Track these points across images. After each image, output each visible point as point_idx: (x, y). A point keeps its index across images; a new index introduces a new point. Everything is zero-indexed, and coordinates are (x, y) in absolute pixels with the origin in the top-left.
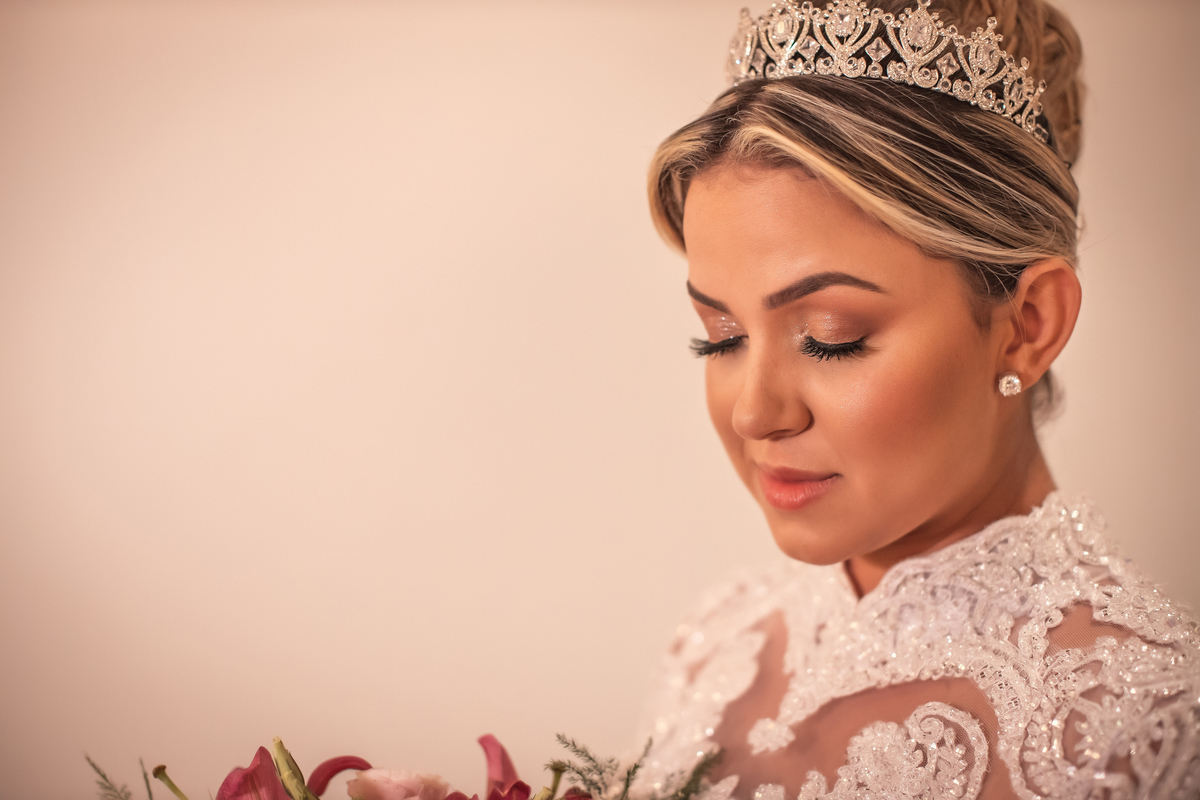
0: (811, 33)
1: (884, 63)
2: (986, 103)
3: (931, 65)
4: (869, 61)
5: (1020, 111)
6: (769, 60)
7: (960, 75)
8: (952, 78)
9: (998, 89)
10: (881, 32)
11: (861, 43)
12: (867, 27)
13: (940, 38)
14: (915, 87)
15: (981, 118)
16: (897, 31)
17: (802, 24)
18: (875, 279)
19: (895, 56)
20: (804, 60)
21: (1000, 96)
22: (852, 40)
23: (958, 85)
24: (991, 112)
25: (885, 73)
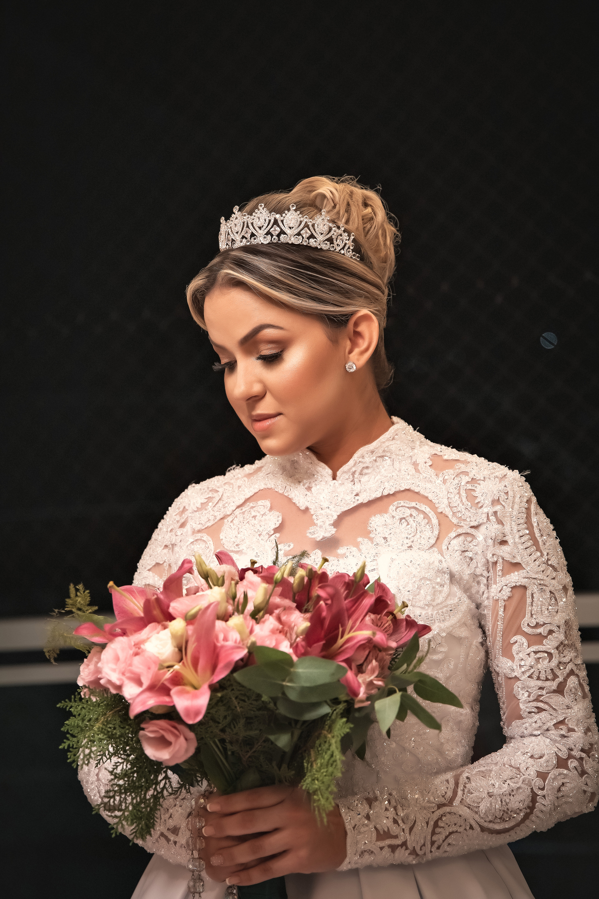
0: (248, 226)
1: (278, 236)
2: (325, 247)
3: (299, 234)
4: (272, 236)
5: (343, 248)
6: (233, 240)
7: (312, 236)
8: (309, 238)
9: (330, 240)
10: (276, 222)
11: (268, 229)
12: (270, 221)
13: (301, 222)
14: (292, 244)
15: (323, 254)
16: (282, 221)
17: (244, 223)
18: (281, 325)
19: (282, 232)
20: (246, 238)
21: (332, 243)
22: (264, 227)
23: (312, 240)
24: (329, 250)
25: (279, 240)
